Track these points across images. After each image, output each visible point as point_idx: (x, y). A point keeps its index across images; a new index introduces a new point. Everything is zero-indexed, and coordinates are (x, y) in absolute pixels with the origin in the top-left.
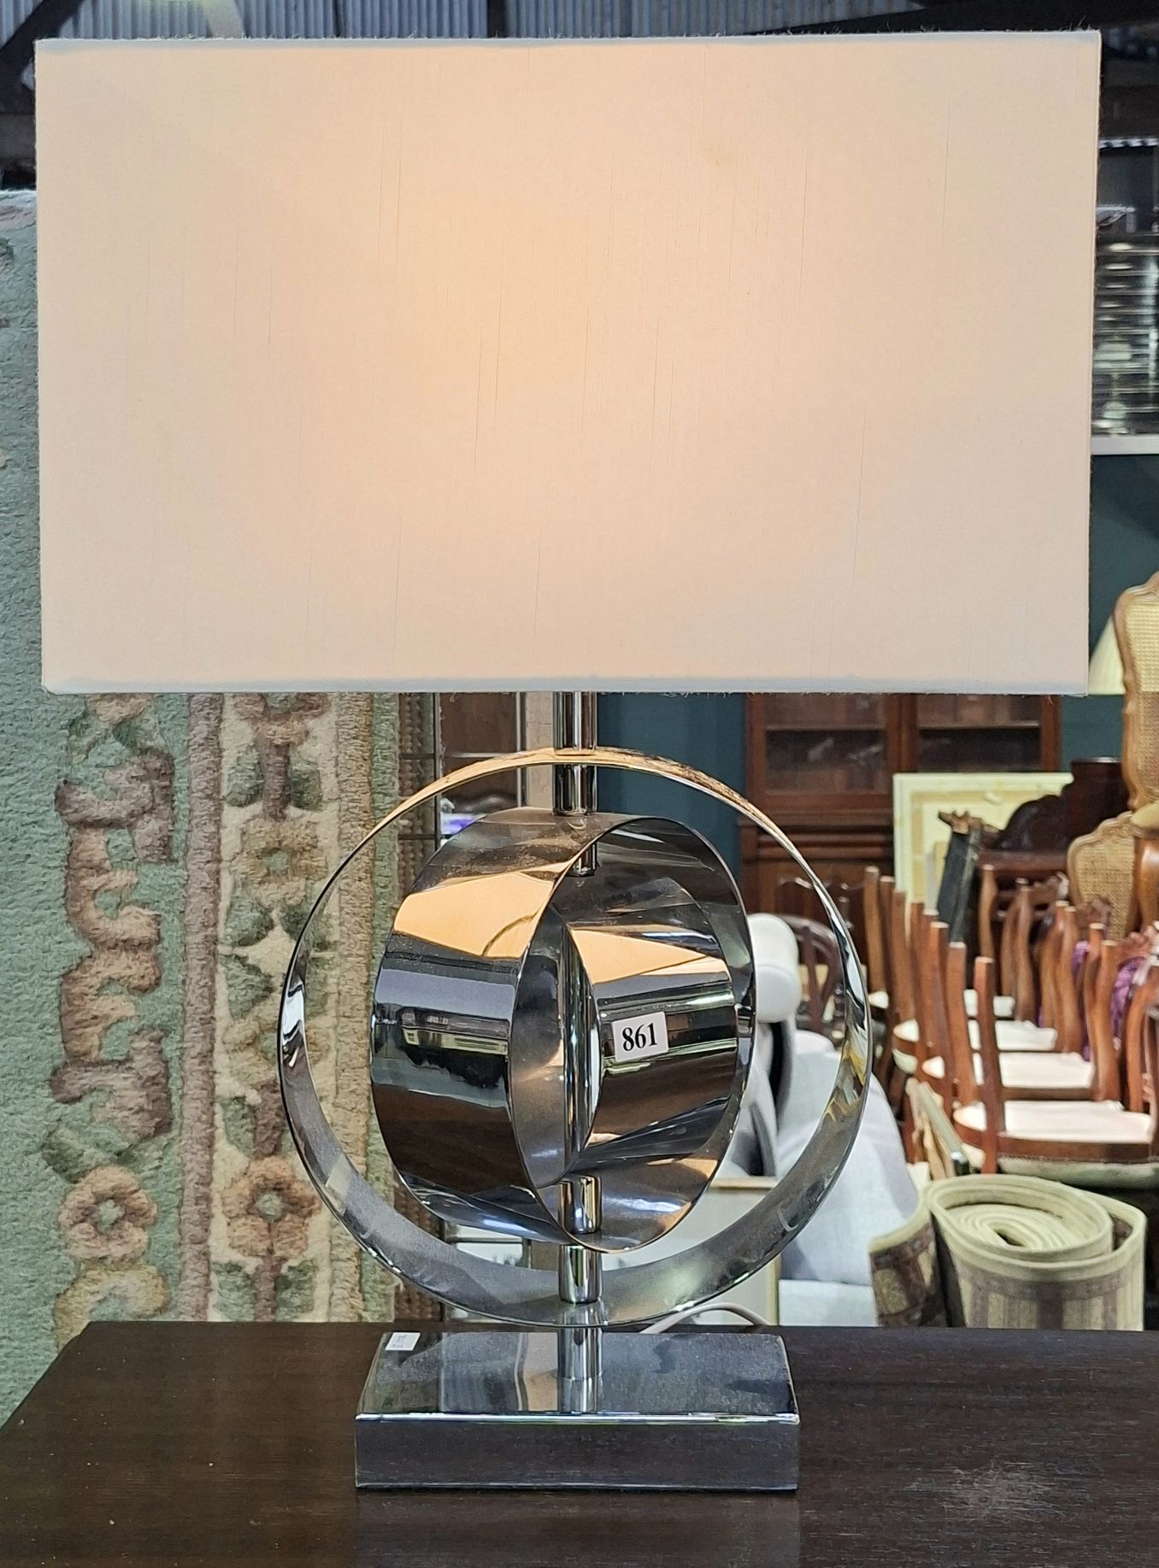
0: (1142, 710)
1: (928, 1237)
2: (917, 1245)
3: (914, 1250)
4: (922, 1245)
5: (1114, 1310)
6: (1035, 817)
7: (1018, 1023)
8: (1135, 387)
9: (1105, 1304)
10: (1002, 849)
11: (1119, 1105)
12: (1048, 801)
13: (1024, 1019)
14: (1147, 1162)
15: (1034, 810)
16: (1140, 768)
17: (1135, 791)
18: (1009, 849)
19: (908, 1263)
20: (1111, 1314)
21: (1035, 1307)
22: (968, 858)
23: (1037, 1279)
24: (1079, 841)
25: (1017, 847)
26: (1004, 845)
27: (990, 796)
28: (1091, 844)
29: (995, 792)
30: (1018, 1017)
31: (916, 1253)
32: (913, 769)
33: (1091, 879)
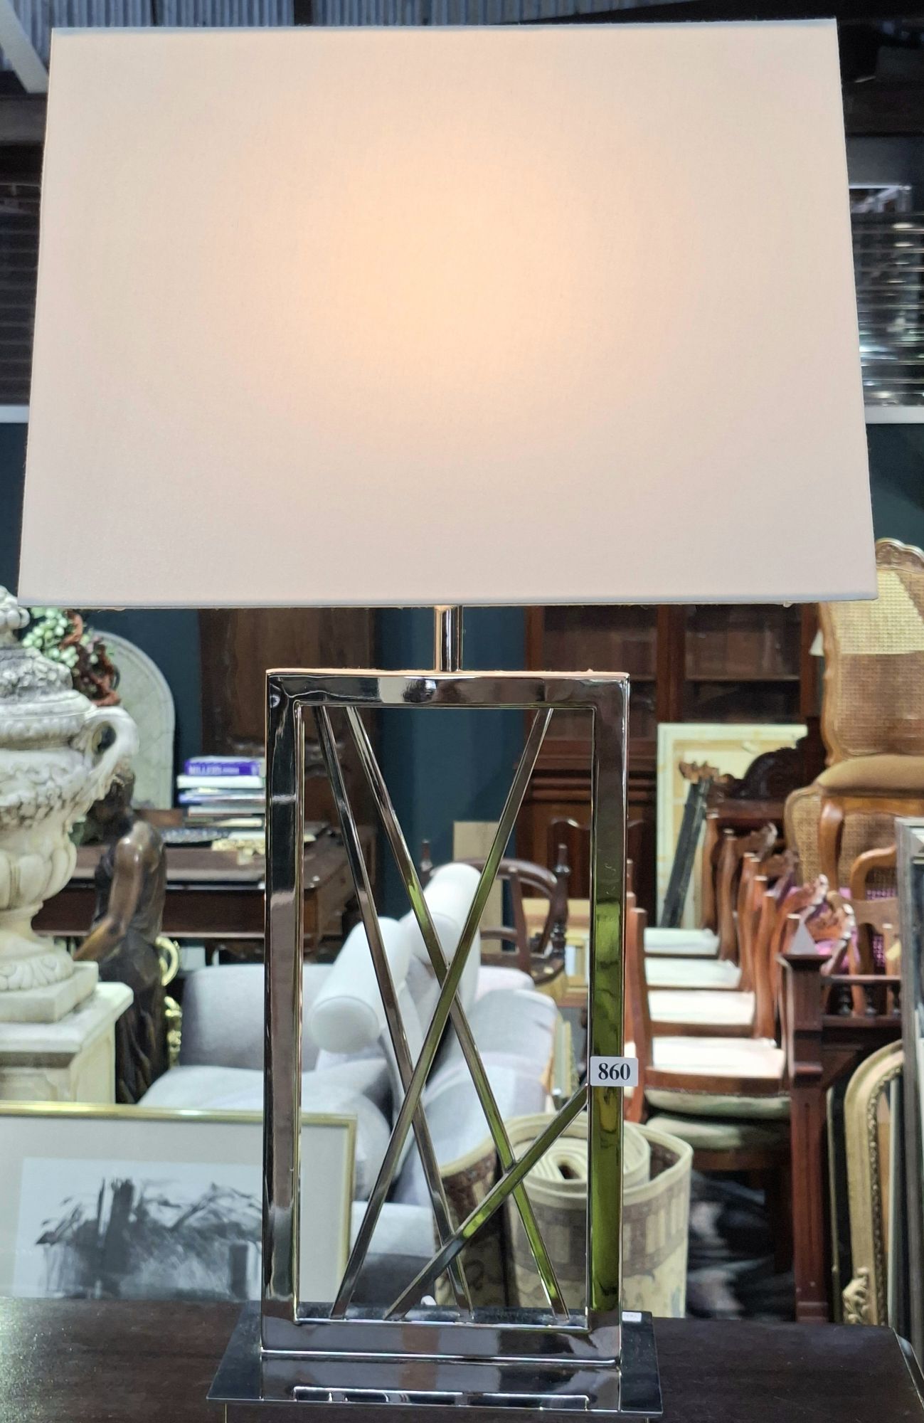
0: (840, 674)
1: (487, 1168)
2: (474, 1174)
3: (469, 1180)
4: (478, 1175)
5: (644, 1235)
6: (771, 768)
7: (720, 962)
8: (912, 359)
9: (633, 1230)
10: (742, 798)
11: (773, 1043)
12: (783, 754)
13: (725, 959)
14: (777, 1096)
15: (771, 762)
16: (836, 729)
17: (832, 751)
18: (746, 798)
19: (462, 1191)
20: (639, 1238)
21: (567, 1231)
22: (698, 808)
23: (569, 1207)
24: (796, 793)
25: (754, 796)
26: (743, 793)
27: (747, 745)
28: (807, 796)
29: (752, 742)
30: (721, 956)
31: (471, 1182)
32: (679, 719)
33: (805, 828)
